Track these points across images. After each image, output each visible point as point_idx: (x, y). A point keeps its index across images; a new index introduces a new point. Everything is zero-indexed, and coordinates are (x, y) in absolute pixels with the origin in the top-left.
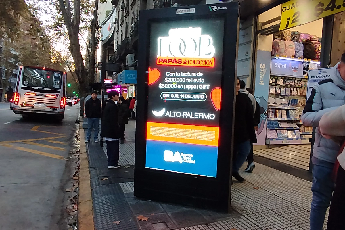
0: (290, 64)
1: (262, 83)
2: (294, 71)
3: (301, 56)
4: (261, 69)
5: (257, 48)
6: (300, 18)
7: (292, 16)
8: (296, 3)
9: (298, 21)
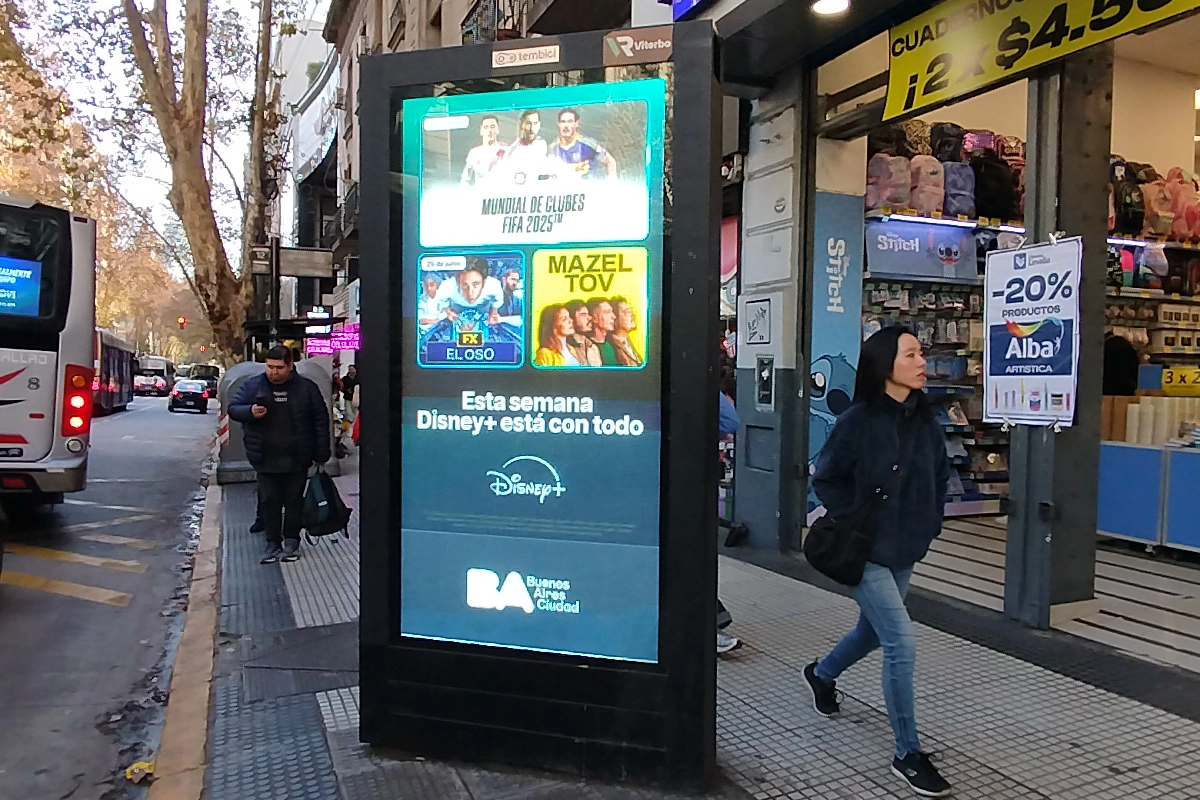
0: (931, 238)
1: (838, 305)
2: (944, 263)
3: (966, 209)
4: (832, 257)
5: (814, 183)
6: (952, 75)
7: (926, 69)
8: (937, 23)
9: (943, 84)
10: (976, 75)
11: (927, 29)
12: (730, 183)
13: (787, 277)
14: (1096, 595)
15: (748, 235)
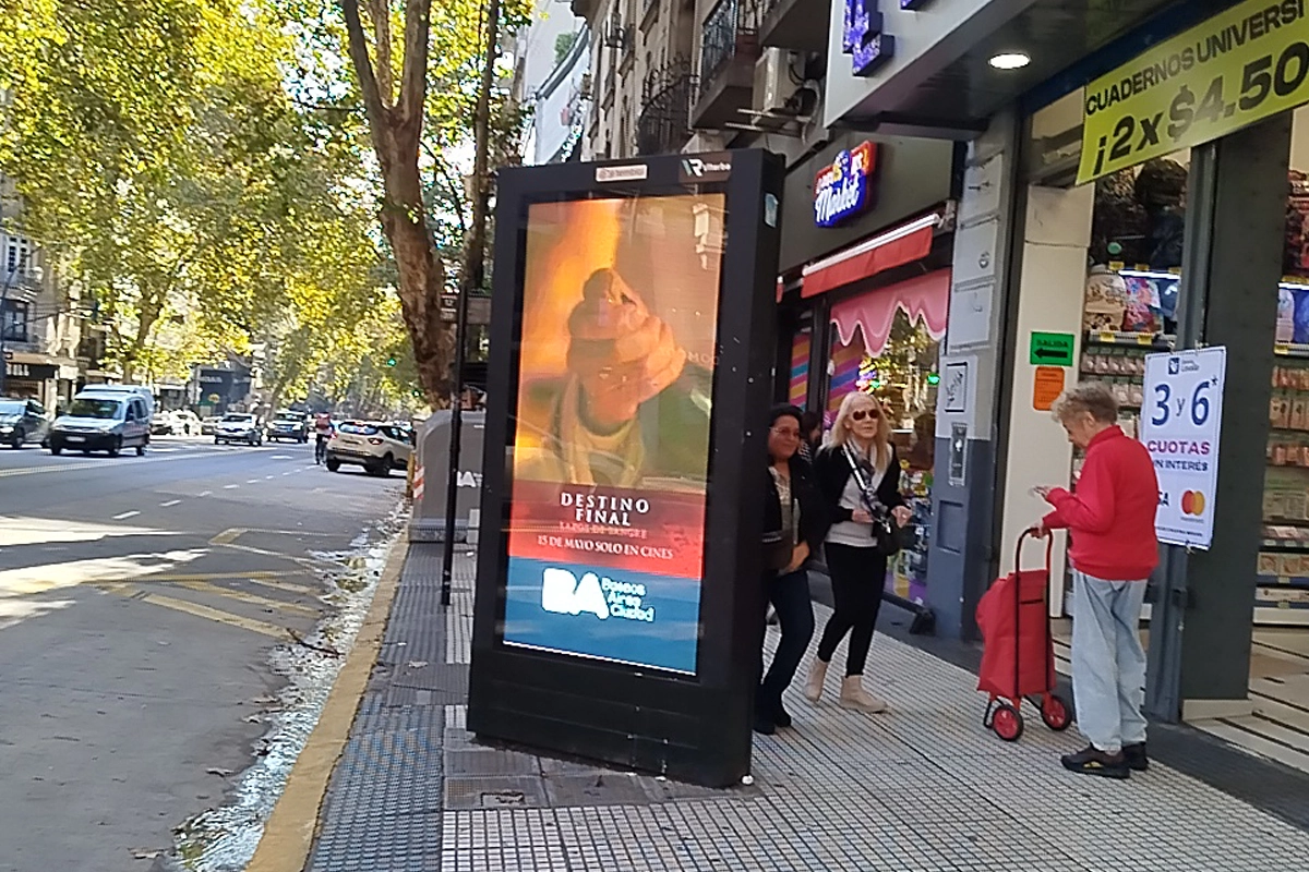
5: (1023, 236)
6: (1134, 141)
7: (1113, 132)
8: (1123, 83)
9: (1127, 150)
10: (1152, 143)
11: (1115, 88)
12: (942, 232)
13: (987, 339)
14: (1250, 695)
15: (956, 291)
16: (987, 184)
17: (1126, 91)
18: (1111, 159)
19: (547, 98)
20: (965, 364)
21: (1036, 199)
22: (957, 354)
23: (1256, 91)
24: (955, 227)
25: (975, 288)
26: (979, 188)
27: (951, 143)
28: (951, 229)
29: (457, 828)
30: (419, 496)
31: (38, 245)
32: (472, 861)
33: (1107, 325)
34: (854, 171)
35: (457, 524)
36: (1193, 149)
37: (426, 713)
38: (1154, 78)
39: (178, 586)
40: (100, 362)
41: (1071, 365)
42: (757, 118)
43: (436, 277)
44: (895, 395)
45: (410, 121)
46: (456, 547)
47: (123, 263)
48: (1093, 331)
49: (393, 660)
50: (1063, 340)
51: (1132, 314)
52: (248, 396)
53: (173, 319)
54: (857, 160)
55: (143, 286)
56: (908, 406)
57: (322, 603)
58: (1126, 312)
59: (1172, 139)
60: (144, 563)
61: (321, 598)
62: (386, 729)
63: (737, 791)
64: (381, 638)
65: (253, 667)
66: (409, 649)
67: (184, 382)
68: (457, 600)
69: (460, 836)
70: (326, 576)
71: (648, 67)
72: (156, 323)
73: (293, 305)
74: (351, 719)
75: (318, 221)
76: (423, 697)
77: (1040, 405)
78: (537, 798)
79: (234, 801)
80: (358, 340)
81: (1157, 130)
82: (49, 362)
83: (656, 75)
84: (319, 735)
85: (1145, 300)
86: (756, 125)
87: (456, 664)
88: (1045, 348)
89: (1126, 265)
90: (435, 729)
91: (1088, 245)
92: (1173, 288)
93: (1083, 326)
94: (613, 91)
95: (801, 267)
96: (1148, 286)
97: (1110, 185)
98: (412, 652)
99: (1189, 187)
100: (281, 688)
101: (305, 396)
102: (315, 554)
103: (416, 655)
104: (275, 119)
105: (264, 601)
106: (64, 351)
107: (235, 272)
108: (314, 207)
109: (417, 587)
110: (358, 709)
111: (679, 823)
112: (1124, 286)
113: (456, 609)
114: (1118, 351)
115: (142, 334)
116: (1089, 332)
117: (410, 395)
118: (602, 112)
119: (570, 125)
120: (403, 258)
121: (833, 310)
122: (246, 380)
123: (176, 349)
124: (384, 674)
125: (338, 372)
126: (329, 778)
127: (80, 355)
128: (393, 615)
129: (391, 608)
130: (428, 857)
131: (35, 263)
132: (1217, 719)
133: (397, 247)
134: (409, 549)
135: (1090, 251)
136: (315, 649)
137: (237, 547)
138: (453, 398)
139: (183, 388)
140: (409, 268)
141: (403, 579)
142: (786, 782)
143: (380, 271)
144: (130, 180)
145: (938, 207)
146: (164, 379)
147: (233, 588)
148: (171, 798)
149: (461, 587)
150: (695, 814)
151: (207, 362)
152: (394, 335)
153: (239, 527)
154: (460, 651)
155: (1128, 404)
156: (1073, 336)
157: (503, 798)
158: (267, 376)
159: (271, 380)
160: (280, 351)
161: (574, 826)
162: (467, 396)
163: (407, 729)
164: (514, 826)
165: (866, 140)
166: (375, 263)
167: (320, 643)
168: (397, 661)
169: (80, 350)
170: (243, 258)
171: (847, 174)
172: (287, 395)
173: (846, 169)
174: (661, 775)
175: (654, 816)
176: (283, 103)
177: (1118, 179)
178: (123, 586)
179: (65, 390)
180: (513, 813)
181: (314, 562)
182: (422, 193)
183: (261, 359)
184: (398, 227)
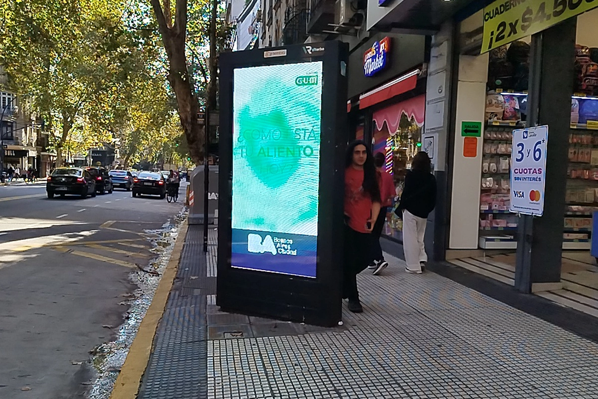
5: (457, 78)
6: (506, 33)
7: (496, 29)
8: (501, 6)
9: (503, 37)
10: (514, 34)
11: (497, 9)
12: (421, 77)
13: (442, 125)
14: (561, 280)
15: (428, 104)
16: (441, 55)
17: (502, 10)
18: (496, 41)
19: (242, 22)
20: (433, 137)
21: (463, 61)
22: (429, 133)
23: (561, 7)
24: (427, 75)
25: (436, 103)
26: (437, 57)
27: (424, 36)
28: (425, 76)
29: (213, 348)
30: (192, 204)
31: (15, 96)
32: (220, 361)
33: (496, 118)
34: (381, 50)
35: (209, 216)
36: (532, 36)
37: (198, 299)
38: (514, 4)
39: (86, 247)
40: (47, 148)
41: (480, 136)
42: (337, 28)
43: (195, 105)
44: (402, 152)
45: (180, 33)
46: (209, 226)
47: (54, 103)
48: (489, 121)
49: (183, 276)
50: (476, 125)
51: (507, 112)
52: (114, 162)
53: (78, 128)
54: (382, 45)
55: (64, 113)
56: (409, 158)
57: (151, 252)
58: (504, 112)
59: (523, 31)
60: (70, 237)
61: (150, 250)
62: (181, 306)
63: (336, 328)
64: (177, 267)
65: (121, 281)
66: (190, 272)
67: (85, 156)
68: (210, 249)
69: (215, 351)
70: (152, 241)
71: (287, 6)
72: (71, 130)
73: (132, 120)
74: (166, 302)
75: (140, 82)
76: (197, 292)
77: (467, 155)
78: (248, 334)
79: (115, 339)
80: (162, 135)
81: (516, 27)
82: (24, 149)
83: (291, 9)
84: (151, 309)
85: (512, 106)
86: (337, 31)
87: (211, 277)
88: (468, 129)
89: (503, 90)
90: (203, 306)
91: (487, 81)
92: (525, 100)
93: (485, 118)
94: (272, 17)
95: (359, 96)
96: (514, 99)
97: (496, 54)
98: (191, 273)
99: (531, 54)
100: (134, 290)
101: (139, 161)
102: (147, 231)
103: (193, 274)
104: (118, 35)
105: (125, 252)
106: (29, 144)
107: (105, 106)
108: (139, 75)
109: (192, 244)
110: (168, 298)
111: (311, 343)
112: (503, 99)
113: (210, 254)
114: (501, 129)
115: (65, 135)
116: (487, 121)
117: (186, 159)
118: (267, 27)
119: (253, 34)
120: (180, 97)
121: (374, 115)
122: (113, 155)
123: (80, 141)
124: (179, 282)
125: (154, 150)
126: (157, 327)
127: (37, 146)
128: (183, 257)
129: (181, 254)
130: (201, 360)
131: (15, 103)
132: (547, 291)
133: (177, 92)
134: (189, 227)
135: (487, 84)
136: (149, 272)
137: (112, 229)
138: (205, 159)
139: (84, 159)
140: (183, 102)
141: (186, 241)
142: (357, 324)
143: (170, 103)
144: (55, 66)
145: (419, 66)
146: (76, 155)
147: (111, 247)
148: (88, 338)
149: (212, 243)
150: (318, 338)
151: (95, 147)
152: (178, 133)
153: (113, 220)
154: (212, 271)
155: (505, 153)
156: (481, 123)
157: (233, 334)
158: (122, 153)
159: (124, 155)
160: (127, 141)
161: (265, 345)
162: (211, 159)
163: (190, 306)
164: (238, 346)
165: (386, 36)
166: (168, 100)
167: (150, 270)
168: (185, 276)
169: (37, 143)
170: (108, 99)
171: (378, 52)
172: (131, 161)
173: (377, 50)
174: (303, 322)
175: (300, 340)
176: (122, 28)
177: (499, 51)
178: (61, 247)
179: (32, 161)
180: (238, 340)
181: (146, 234)
182: (187, 67)
183: (119, 145)
184: (177, 83)
